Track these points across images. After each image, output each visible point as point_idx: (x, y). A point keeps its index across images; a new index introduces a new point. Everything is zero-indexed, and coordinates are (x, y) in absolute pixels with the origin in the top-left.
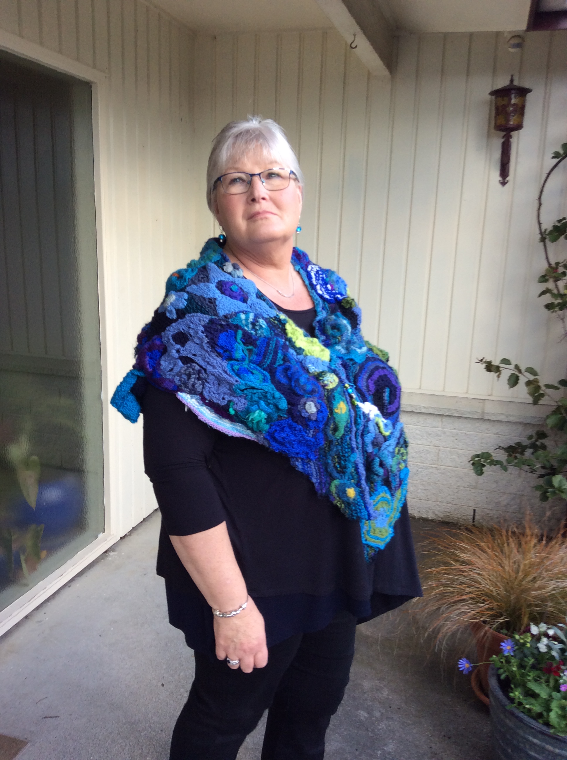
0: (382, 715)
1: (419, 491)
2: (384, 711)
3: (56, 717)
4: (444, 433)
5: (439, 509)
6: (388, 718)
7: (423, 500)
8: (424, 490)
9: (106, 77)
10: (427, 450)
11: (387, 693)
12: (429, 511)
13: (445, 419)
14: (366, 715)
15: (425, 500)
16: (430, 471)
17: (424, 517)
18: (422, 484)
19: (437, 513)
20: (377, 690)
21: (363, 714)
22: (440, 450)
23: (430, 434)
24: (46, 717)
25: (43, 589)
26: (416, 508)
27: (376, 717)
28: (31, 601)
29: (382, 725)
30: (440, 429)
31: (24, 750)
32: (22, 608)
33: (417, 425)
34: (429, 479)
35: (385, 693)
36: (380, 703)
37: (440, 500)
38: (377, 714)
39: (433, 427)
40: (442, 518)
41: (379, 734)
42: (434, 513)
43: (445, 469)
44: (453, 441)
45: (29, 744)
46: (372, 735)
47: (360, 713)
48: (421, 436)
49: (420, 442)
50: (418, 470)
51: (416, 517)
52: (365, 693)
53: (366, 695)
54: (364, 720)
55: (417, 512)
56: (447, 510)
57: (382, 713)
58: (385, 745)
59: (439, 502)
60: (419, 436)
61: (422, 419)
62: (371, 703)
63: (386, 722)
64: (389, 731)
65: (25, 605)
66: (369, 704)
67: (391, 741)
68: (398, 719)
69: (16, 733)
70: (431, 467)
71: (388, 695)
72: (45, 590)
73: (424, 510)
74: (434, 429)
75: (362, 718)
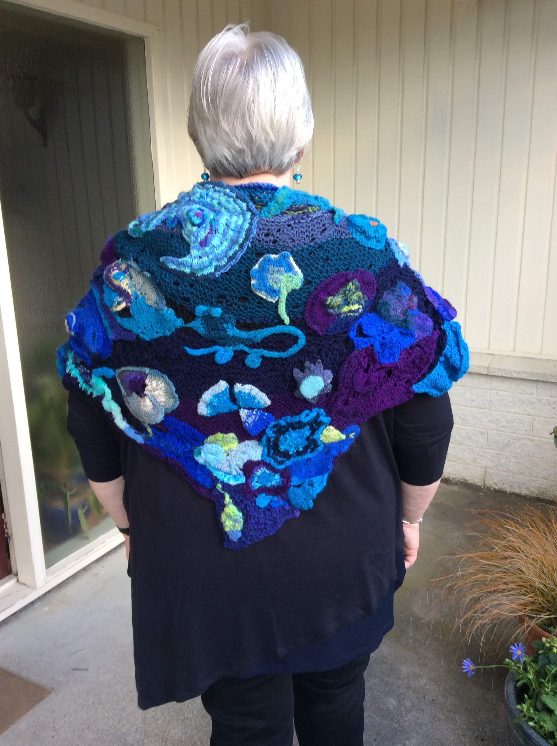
0: (412, 706)
1: (512, 464)
2: (416, 702)
3: (84, 670)
4: (540, 400)
5: (533, 484)
6: (418, 709)
7: (516, 474)
8: (517, 463)
9: (159, 30)
10: (519, 419)
11: (425, 681)
12: (522, 486)
13: (539, 385)
14: (395, 703)
15: (518, 474)
16: (524, 442)
17: (516, 492)
18: (514, 457)
19: (531, 489)
20: (415, 677)
21: (392, 702)
22: (534, 420)
23: (523, 402)
24: (75, 669)
25: (102, 543)
26: (507, 482)
27: (405, 707)
28: (89, 554)
29: (410, 717)
30: (535, 396)
31: (47, 699)
32: (78, 561)
33: (508, 391)
34: (522, 451)
35: (423, 681)
36: (414, 691)
37: (534, 474)
38: (408, 704)
39: (527, 394)
40: (537, 495)
41: (404, 726)
42: (527, 488)
43: (540, 441)
44: (550, 410)
45: (53, 694)
46: (396, 726)
47: (389, 700)
48: (514, 404)
49: (512, 410)
50: (509, 441)
51: (508, 492)
52: (399, 679)
53: (401, 682)
54: (392, 708)
55: (508, 486)
56: (542, 486)
57: (413, 703)
58: (407, 739)
59: (534, 477)
60: (512, 404)
61: (514, 385)
62: (404, 691)
63: (415, 714)
64: (416, 723)
65: (82, 558)
66: (401, 691)
67: (415, 735)
68: (429, 712)
69: (44, 681)
70: (525, 438)
71: (425, 684)
72: (104, 544)
73: (517, 486)
74: (528, 396)
75: (390, 706)
